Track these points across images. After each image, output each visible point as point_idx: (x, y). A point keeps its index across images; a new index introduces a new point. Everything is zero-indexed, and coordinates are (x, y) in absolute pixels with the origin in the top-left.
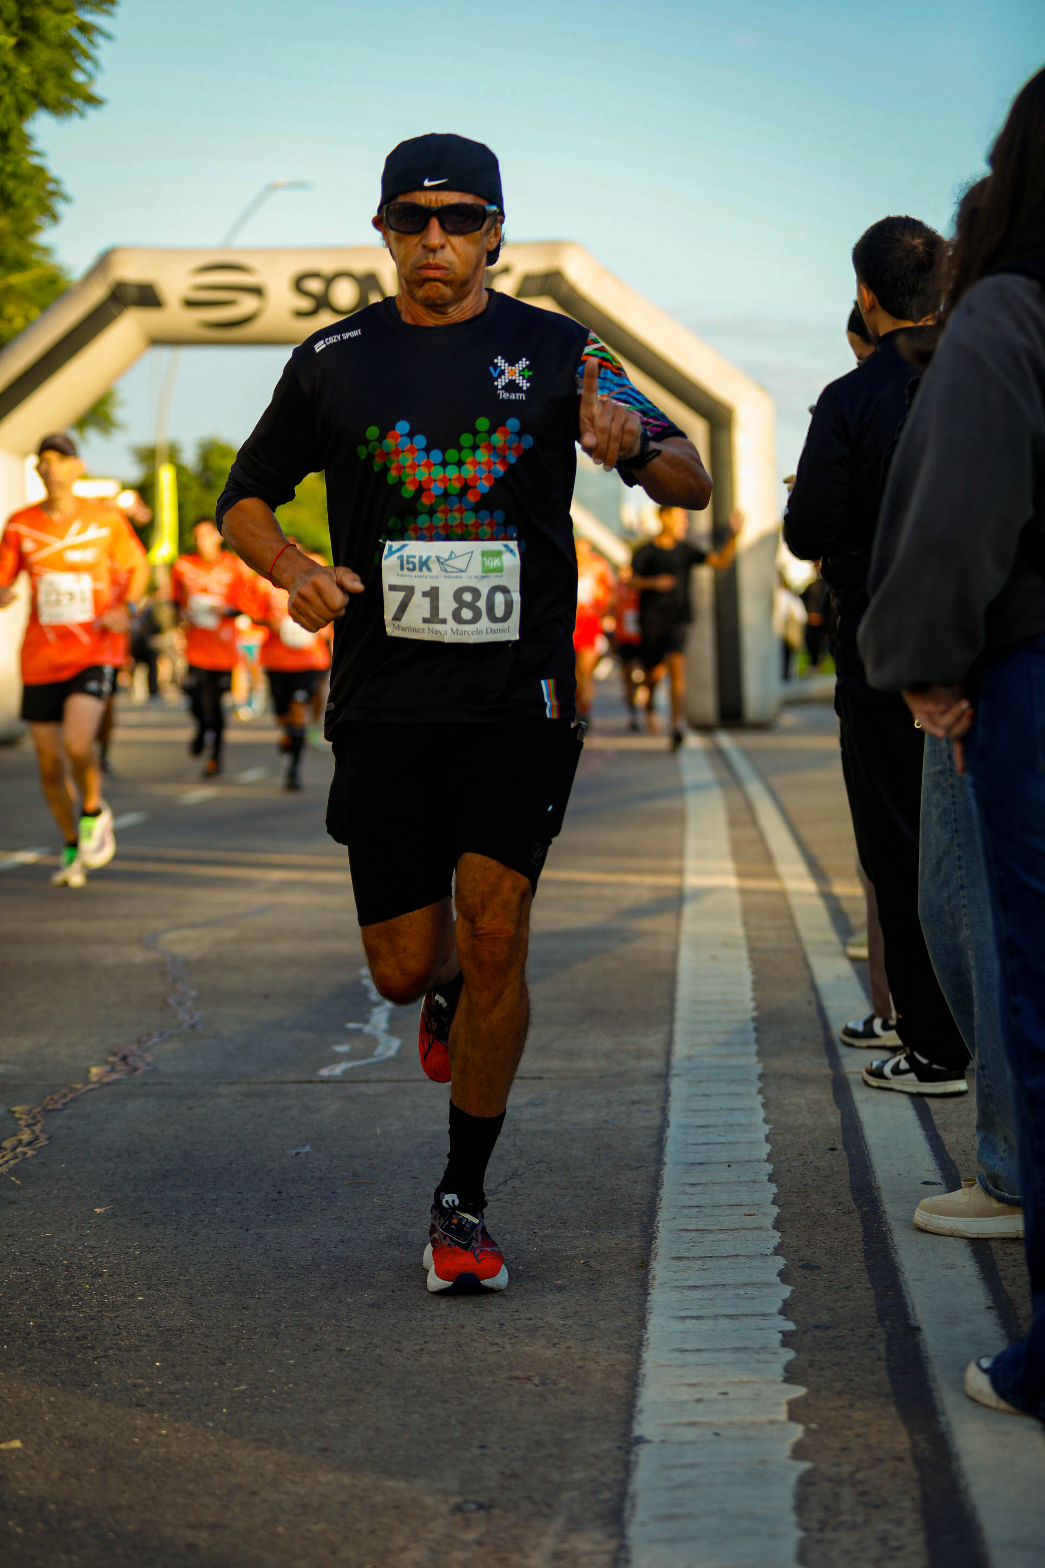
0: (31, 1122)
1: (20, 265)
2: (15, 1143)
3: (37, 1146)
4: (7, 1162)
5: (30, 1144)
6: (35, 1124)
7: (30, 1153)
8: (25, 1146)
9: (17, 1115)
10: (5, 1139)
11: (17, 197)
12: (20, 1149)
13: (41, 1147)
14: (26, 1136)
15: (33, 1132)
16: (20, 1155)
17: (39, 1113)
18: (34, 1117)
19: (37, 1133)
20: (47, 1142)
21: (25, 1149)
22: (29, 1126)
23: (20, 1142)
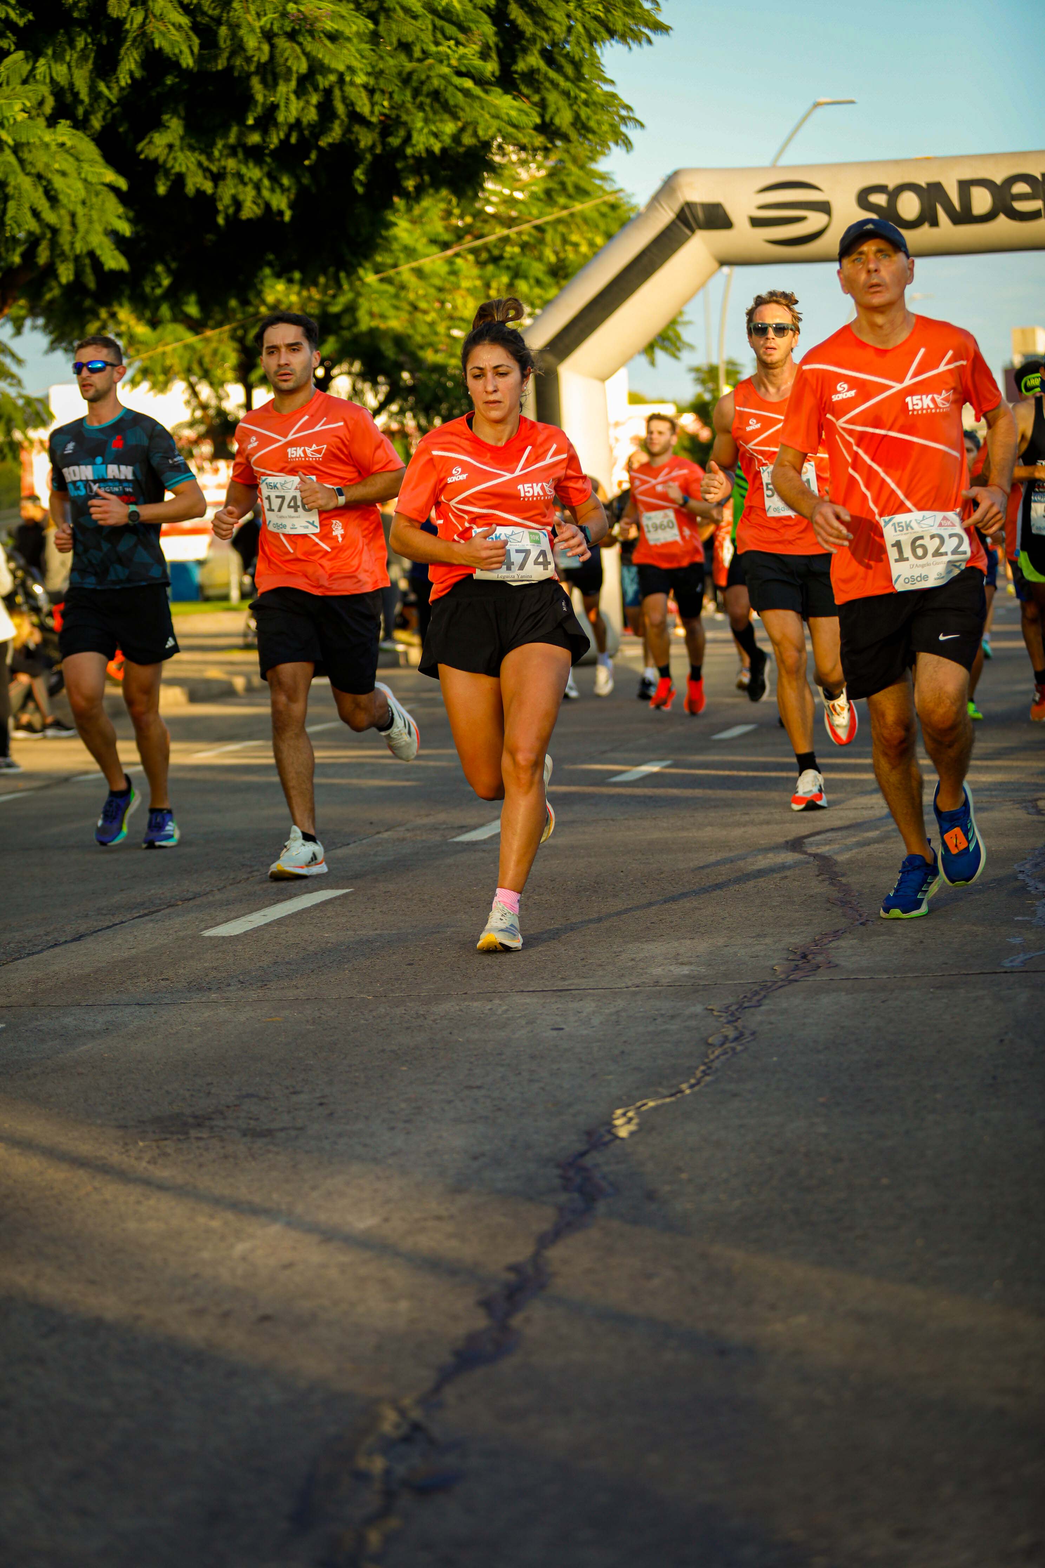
0: (730, 1018)
1: (582, 192)
2: (721, 1039)
3: (744, 1041)
4: (718, 1057)
5: (736, 1039)
6: (736, 1021)
7: (739, 1048)
8: (732, 1042)
9: (716, 1013)
10: (710, 1036)
11: (592, 124)
12: (727, 1045)
13: (748, 1042)
14: (731, 1034)
15: (736, 1028)
16: (729, 1050)
17: (737, 1010)
18: (732, 1014)
19: (740, 1029)
20: (752, 1038)
21: (733, 1045)
22: (729, 1022)
23: (726, 1037)
